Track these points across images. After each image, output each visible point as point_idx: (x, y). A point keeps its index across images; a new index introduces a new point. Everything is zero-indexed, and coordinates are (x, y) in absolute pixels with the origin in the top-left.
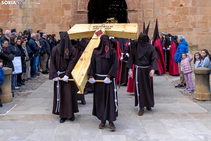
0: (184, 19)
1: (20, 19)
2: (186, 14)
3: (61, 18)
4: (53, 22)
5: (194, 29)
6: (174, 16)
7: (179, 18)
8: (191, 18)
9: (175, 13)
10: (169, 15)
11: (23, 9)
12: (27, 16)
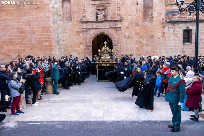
0: (142, 50)
1: (57, 50)
2: (143, 47)
3: (78, 49)
4: (74, 51)
5: (147, 54)
6: (137, 48)
7: (139, 49)
8: (146, 48)
9: (137, 46)
10: (134, 47)
11: (59, 45)
12: (61, 48)
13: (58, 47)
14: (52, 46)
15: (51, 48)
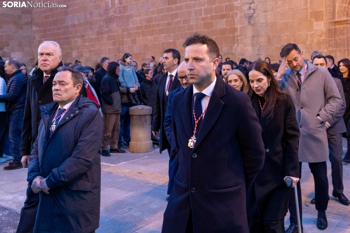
1: (248, 41)
3: (308, 35)
4: (296, 42)
11: (253, 25)
12: (258, 36)
13: (249, 32)
14: (235, 29)
15: (234, 38)
